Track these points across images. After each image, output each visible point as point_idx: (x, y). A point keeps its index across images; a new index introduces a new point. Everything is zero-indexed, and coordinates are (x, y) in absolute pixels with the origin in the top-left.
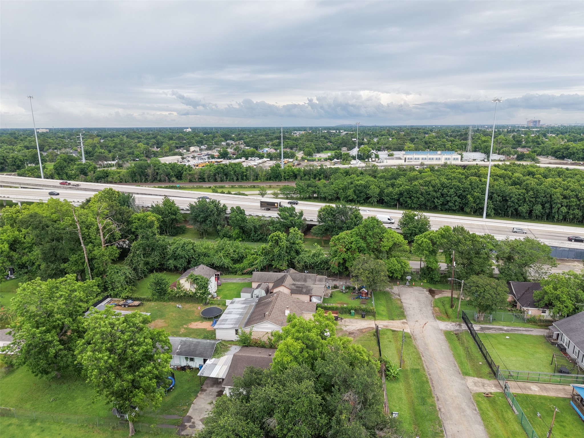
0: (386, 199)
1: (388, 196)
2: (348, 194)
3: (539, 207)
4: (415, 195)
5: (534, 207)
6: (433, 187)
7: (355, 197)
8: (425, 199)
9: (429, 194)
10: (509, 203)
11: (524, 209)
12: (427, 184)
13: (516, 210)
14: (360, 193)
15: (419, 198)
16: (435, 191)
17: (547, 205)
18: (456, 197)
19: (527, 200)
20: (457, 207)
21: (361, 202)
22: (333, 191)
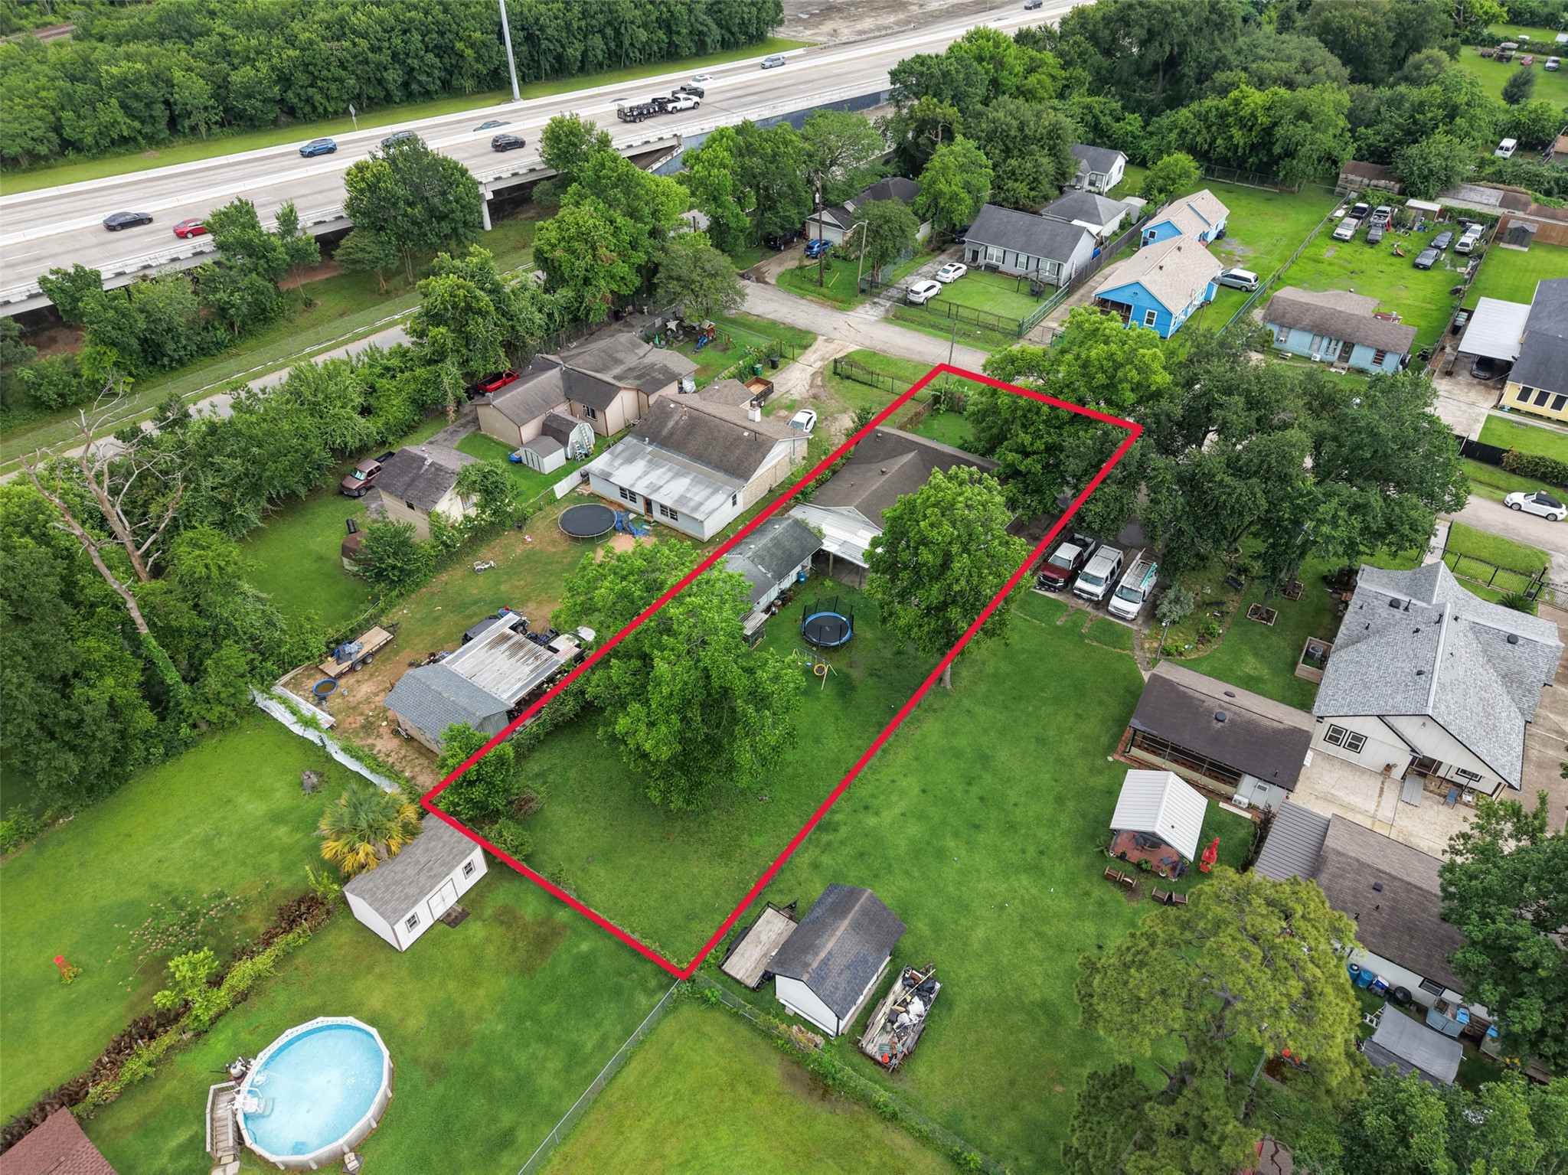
0: (250, 106)
1: (249, 96)
2: (105, 118)
3: (597, 41)
4: (324, 73)
5: (589, 43)
6: (364, 36)
7: (137, 124)
8: (358, 78)
9: (366, 62)
10: (545, 44)
11: (574, 51)
12: (339, 29)
13: (559, 58)
14: (148, 105)
15: (341, 81)
16: (372, 49)
17: (609, 31)
18: (431, 55)
19: (575, 25)
20: (438, 82)
21: (162, 136)
22: (38, 123)
